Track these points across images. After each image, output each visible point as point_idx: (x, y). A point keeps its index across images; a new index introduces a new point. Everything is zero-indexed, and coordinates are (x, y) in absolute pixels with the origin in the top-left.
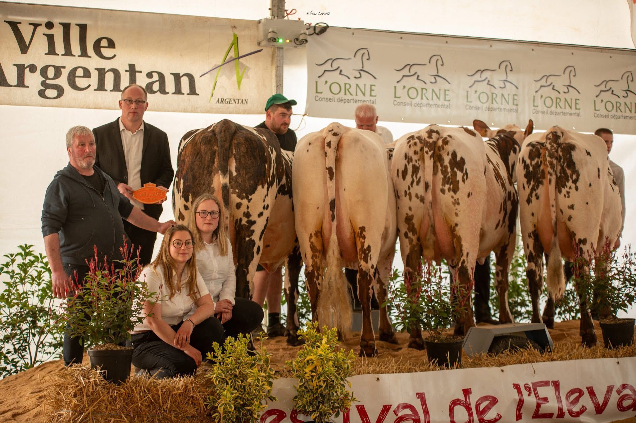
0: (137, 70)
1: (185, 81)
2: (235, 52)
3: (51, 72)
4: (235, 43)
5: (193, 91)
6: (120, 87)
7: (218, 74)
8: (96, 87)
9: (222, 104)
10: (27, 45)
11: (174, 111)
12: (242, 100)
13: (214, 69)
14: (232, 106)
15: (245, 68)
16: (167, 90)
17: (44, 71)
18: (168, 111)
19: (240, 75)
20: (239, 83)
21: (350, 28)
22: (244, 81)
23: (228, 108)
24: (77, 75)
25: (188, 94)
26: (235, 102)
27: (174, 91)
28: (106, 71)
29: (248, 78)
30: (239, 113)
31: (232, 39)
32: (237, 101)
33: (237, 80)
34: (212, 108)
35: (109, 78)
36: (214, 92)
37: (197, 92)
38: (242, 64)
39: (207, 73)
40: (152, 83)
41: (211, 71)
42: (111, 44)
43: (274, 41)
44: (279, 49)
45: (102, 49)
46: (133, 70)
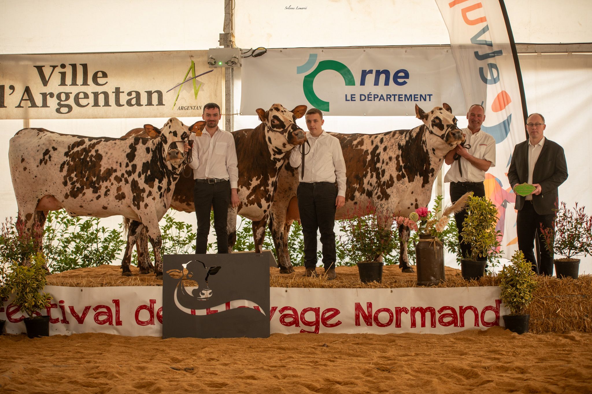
0: (120, 91)
1: (155, 96)
2: (192, 73)
3: (63, 97)
4: (193, 67)
5: (160, 103)
6: (109, 103)
7: (180, 89)
8: (93, 104)
9: (182, 110)
10: (47, 80)
11: (147, 117)
12: (198, 107)
13: (177, 87)
14: (190, 111)
15: (202, 84)
16: (142, 103)
17: (59, 97)
18: (144, 117)
19: (197, 89)
20: (196, 94)
21: (286, 48)
22: (200, 93)
23: (187, 113)
24: (79, 97)
25: (157, 105)
27: (146, 104)
28: (99, 93)
29: (203, 90)
31: (190, 65)
32: (193, 108)
33: (195, 92)
34: (175, 114)
35: (101, 98)
36: (176, 102)
37: (164, 103)
38: (198, 81)
39: (172, 89)
40: (131, 99)
41: (175, 87)
42: (105, 75)
43: (212, 64)
44: (227, 69)
45: (98, 79)
46: (118, 91)
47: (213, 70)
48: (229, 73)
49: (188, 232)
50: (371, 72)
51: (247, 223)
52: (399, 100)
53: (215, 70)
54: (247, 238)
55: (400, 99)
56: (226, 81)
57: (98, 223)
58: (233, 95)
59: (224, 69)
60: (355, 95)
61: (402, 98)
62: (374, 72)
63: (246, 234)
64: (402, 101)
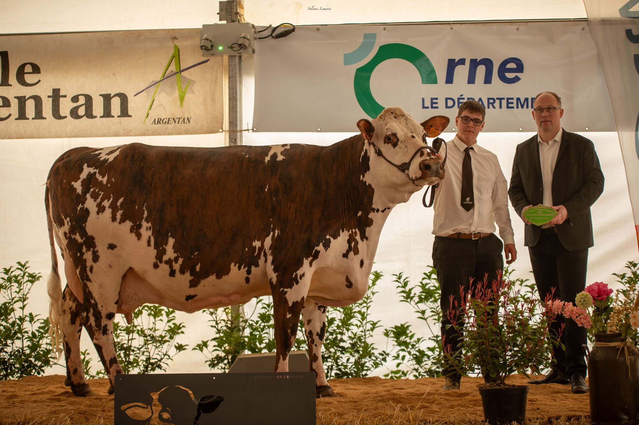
0: (61, 94)
1: (116, 103)
2: (176, 65)
4: (177, 56)
5: (124, 113)
6: (42, 114)
7: (156, 91)
8: (17, 116)
9: (159, 124)
11: (104, 136)
12: (184, 119)
13: (151, 86)
14: (171, 126)
15: (190, 83)
16: (94, 114)
18: (98, 136)
19: (183, 90)
20: (182, 99)
21: (327, 25)
22: (188, 96)
23: (167, 129)
25: (118, 117)
26: (175, 122)
27: (102, 114)
28: (26, 98)
29: (193, 92)
30: (180, 134)
31: (172, 52)
32: (177, 120)
33: (179, 96)
34: (147, 130)
35: (30, 106)
36: (150, 112)
37: (130, 113)
38: (184, 77)
39: (143, 91)
40: (77, 108)
41: (148, 88)
42: (36, 69)
43: (207, 49)
44: (231, 57)
45: (25, 75)
46: (56, 95)
47: (209, 60)
48: (235, 65)
49: (169, 321)
50: (462, 62)
51: (265, 306)
52: (508, 107)
53: (212, 59)
54: (265, 331)
55: (510, 105)
56: (229, 78)
57: (24, 306)
58: (241, 100)
59: (226, 58)
60: (437, 99)
61: (512, 103)
62: (468, 63)
63: (263, 324)
64: (513, 108)
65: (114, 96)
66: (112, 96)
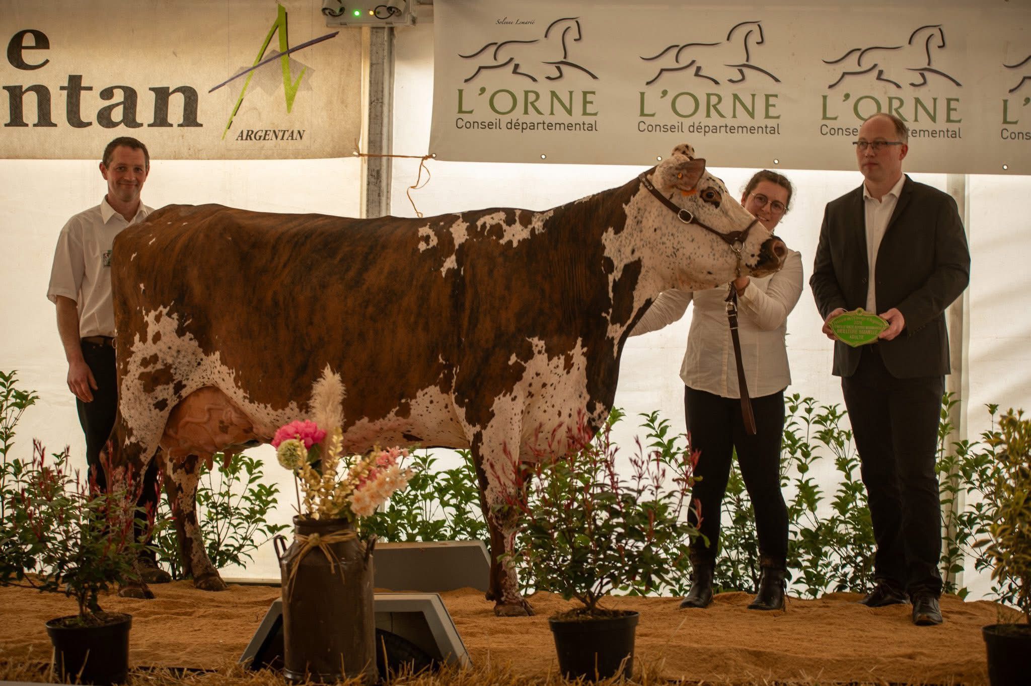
0: (83, 85)
1: (177, 104)
2: (280, 40)
4: (283, 23)
5: (190, 119)
6: (50, 118)
7: (247, 84)
8: (8, 121)
9: (249, 140)
12: (292, 132)
13: (238, 76)
14: (271, 143)
15: (305, 71)
16: (139, 120)
19: (293, 84)
20: (290, 99)
22: (301, 95)
23: (262, 148)
25: (180, 125)
26: (276, 137)
27: (152, 121)
28: (23, 90)
29: (310, 88)
30: (286, 157)
31: (274, 18)
32: (281, 134)
33: (287, 94)
34: (229, 150)
35: (30, 102)
36: (234, 119)
37: (199, 120)
38: (295, 61)
39: (224, 83)
40: (110, 108)
41: (232, 79)
42: (42, 42)
43: (332, 14)
44: (375, 29)
45: (23, 51)
46: (75, 86)
47: (337, 33)
48: (382, 44)
49: (251, 481)
51: (418, 461)
53: (343, 32)
54: (416, 505)
56: (372, 65)
57: (7, 448)
58: (390, 105)
59: (366, 31)
63: (413, 493)
65: (175, 91)
66: (170, 91)
